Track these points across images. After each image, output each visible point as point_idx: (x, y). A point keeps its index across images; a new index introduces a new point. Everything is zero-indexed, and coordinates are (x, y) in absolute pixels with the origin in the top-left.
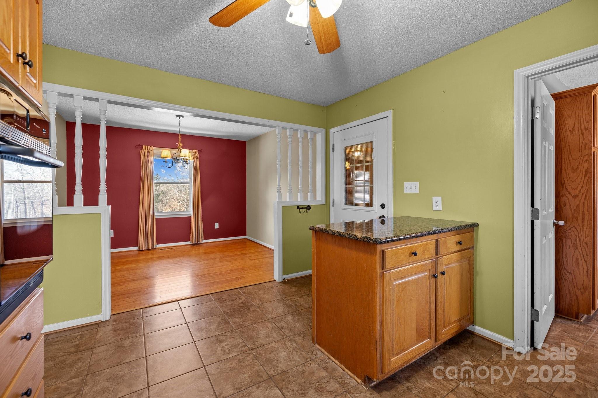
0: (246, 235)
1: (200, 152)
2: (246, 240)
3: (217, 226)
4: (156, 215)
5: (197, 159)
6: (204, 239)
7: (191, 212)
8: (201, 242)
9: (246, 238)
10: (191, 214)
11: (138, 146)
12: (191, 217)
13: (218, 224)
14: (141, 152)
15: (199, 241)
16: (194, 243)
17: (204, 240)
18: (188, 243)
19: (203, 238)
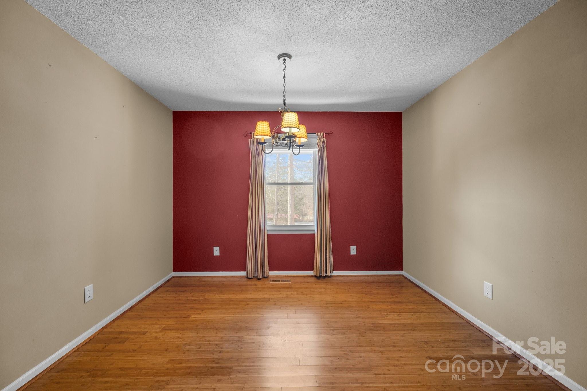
0: (402, 269)
1: (328, 135)
2: (401, 277)
3: (353, 250)
4: (268, 229)
5: (323, 146)
6: (335, 270)
7: (315, 228)
8: (329, 274)
9: (402, 275)
10: (315, 230)
11: (247, 134)
12: (315, 234)
13: (355, 247)
14: (249, 141)
15: (326, 273)
16: (318, 275)
17: (334, 272)
18: (311, 273)
19: (332, 268)
